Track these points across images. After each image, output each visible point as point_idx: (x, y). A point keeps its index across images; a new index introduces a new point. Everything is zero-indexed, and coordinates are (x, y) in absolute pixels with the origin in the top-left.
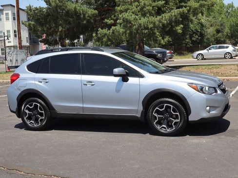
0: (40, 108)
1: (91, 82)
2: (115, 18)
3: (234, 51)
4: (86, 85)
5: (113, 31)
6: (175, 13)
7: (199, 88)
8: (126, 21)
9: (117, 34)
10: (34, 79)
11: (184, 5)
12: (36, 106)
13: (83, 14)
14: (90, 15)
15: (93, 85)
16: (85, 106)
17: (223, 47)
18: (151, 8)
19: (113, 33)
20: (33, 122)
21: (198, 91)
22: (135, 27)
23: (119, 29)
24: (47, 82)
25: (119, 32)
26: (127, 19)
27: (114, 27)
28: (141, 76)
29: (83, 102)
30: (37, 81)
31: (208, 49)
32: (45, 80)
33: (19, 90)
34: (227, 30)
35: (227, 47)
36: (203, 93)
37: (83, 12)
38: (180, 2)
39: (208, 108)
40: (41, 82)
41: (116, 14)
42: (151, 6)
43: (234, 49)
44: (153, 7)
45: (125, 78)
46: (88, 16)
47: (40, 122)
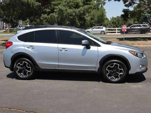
0: (28, 65)
1: (65, 49)
2: (51, 8)
3: (106, 30)
4: (62, 50)
5: (51, 16)
6: (86, 7)
7: (136, 53)
8: (61, 11)
9: (53, 18)
10: (24, 46)
11: (89, 3)
12: (25, 64)
13: (33, 5)
14: (36, 6)
15: (66, 51)
16: (60, 64)
17: (100, 28)
18: (73, 4)
19: (51, 17)
20: (23, 74)
21: (135, 56)
22: (65, 14)
23: (55, 15)
24: (33, 48)
25: (54, 17)
26: (61, 9)
27: (52, 14)
28: (99, 46)
29: (59, 61)
30: (26, 47)
31: (92, 28)
32: (32, 46)
33: (13, 53)
34: (96, 19)
35: (102, 28)
36: (138, 57)
37: (33, 3)
38: (87, 1)
39: (141, 66)
40: (29, 48)
41: (52, 6)
42: (73, 2)
43: (105, 29)
44: (74, 3)
45: (88, 47)
46: (35, 6)
47: (27, 74)
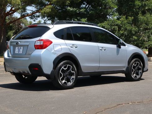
0: (72, 69)
10: (66, 44)
15: (105, 50)
47: (71, 81)
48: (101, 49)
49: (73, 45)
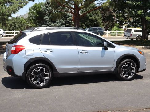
4: (82, 53)
7: (142, 53)
10: (40, 49)
15: (86, 53)
16: (80, 67)
20: (39, 82)
24: (51, 51)
28: (114, 47)
29: (79, 64)
43: (4, 32)
47: (45, 82)
48: (81, 52)
49: (47, 50)
